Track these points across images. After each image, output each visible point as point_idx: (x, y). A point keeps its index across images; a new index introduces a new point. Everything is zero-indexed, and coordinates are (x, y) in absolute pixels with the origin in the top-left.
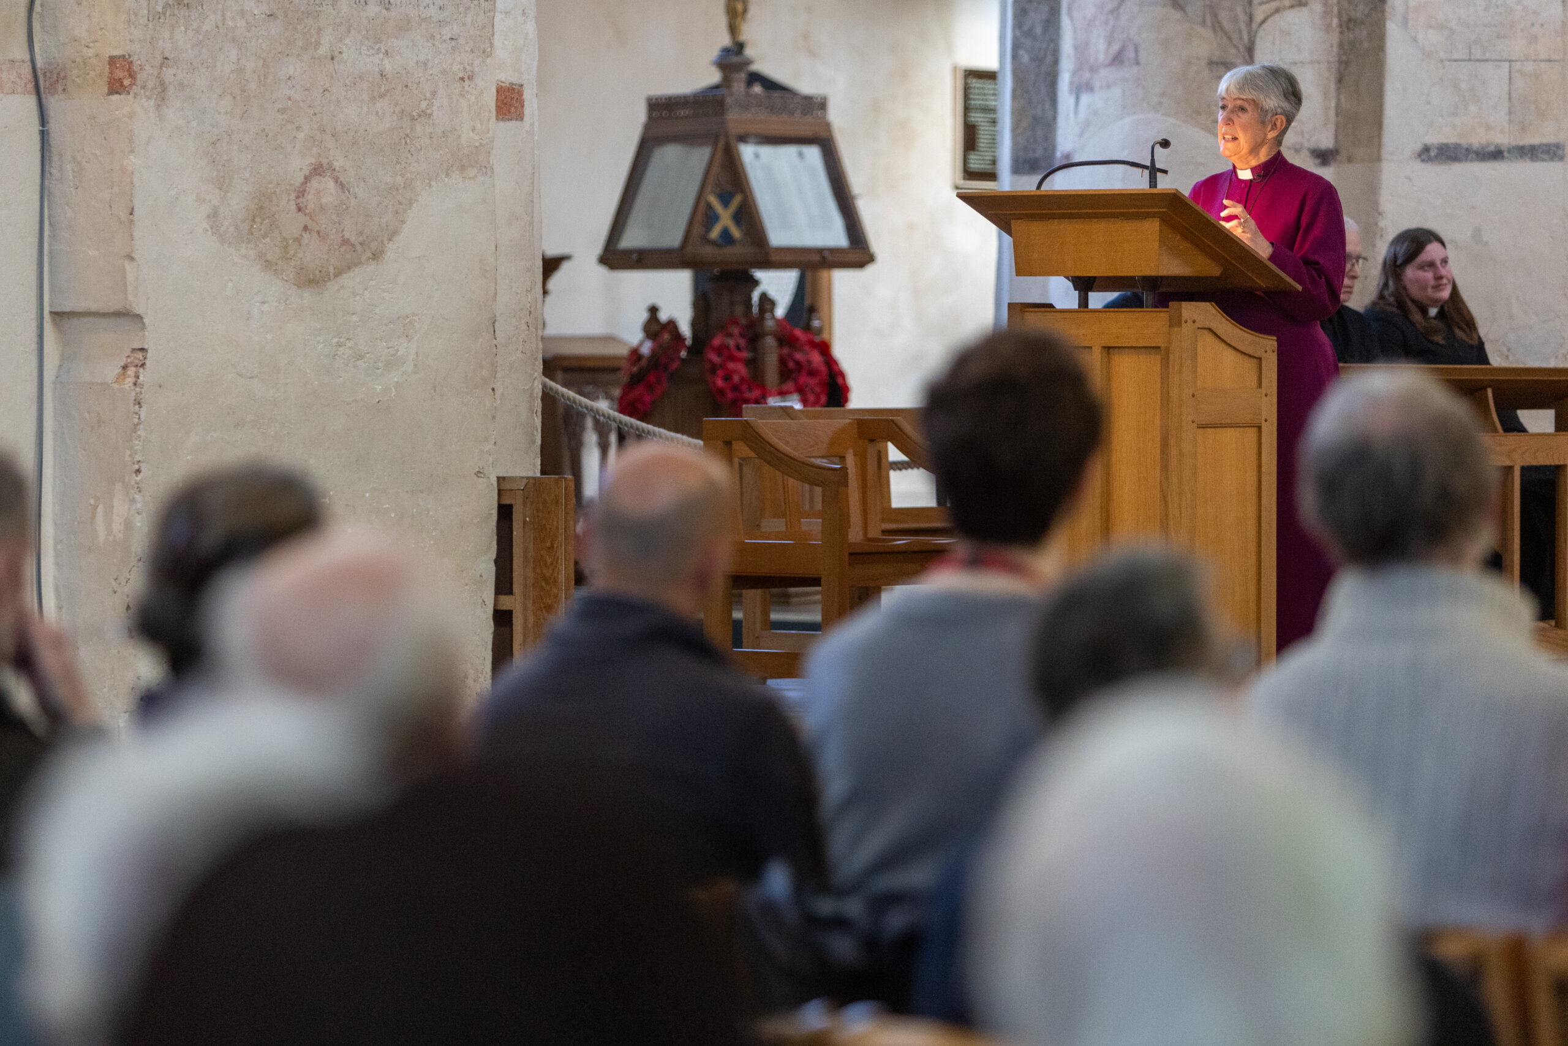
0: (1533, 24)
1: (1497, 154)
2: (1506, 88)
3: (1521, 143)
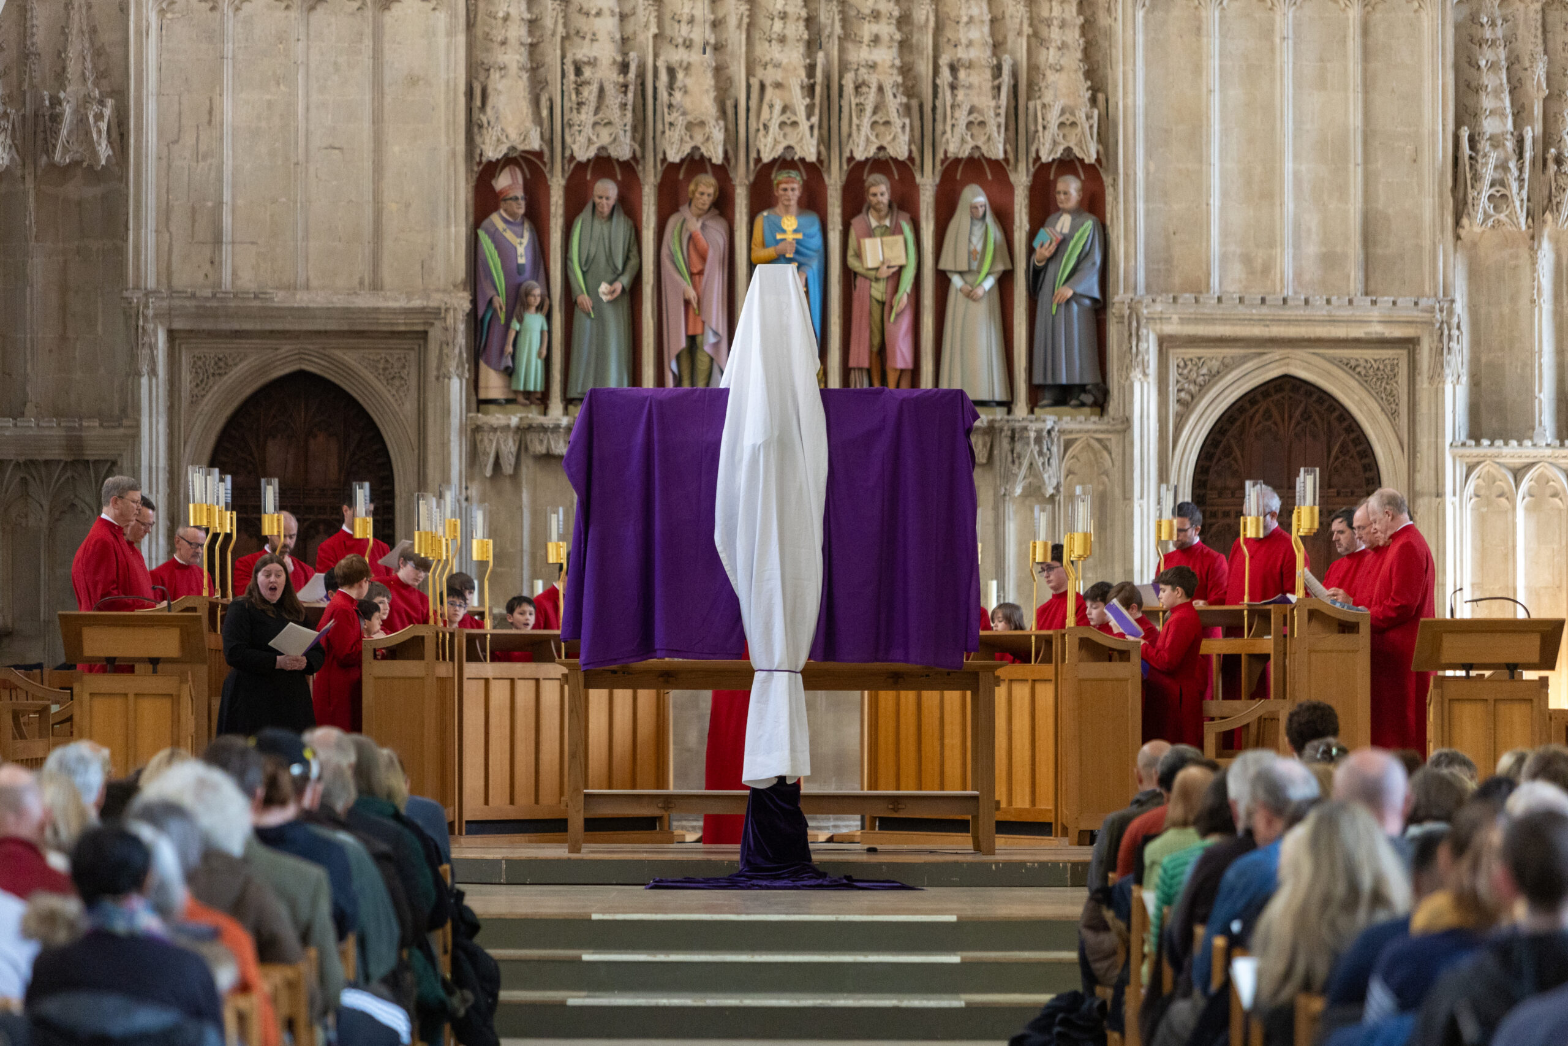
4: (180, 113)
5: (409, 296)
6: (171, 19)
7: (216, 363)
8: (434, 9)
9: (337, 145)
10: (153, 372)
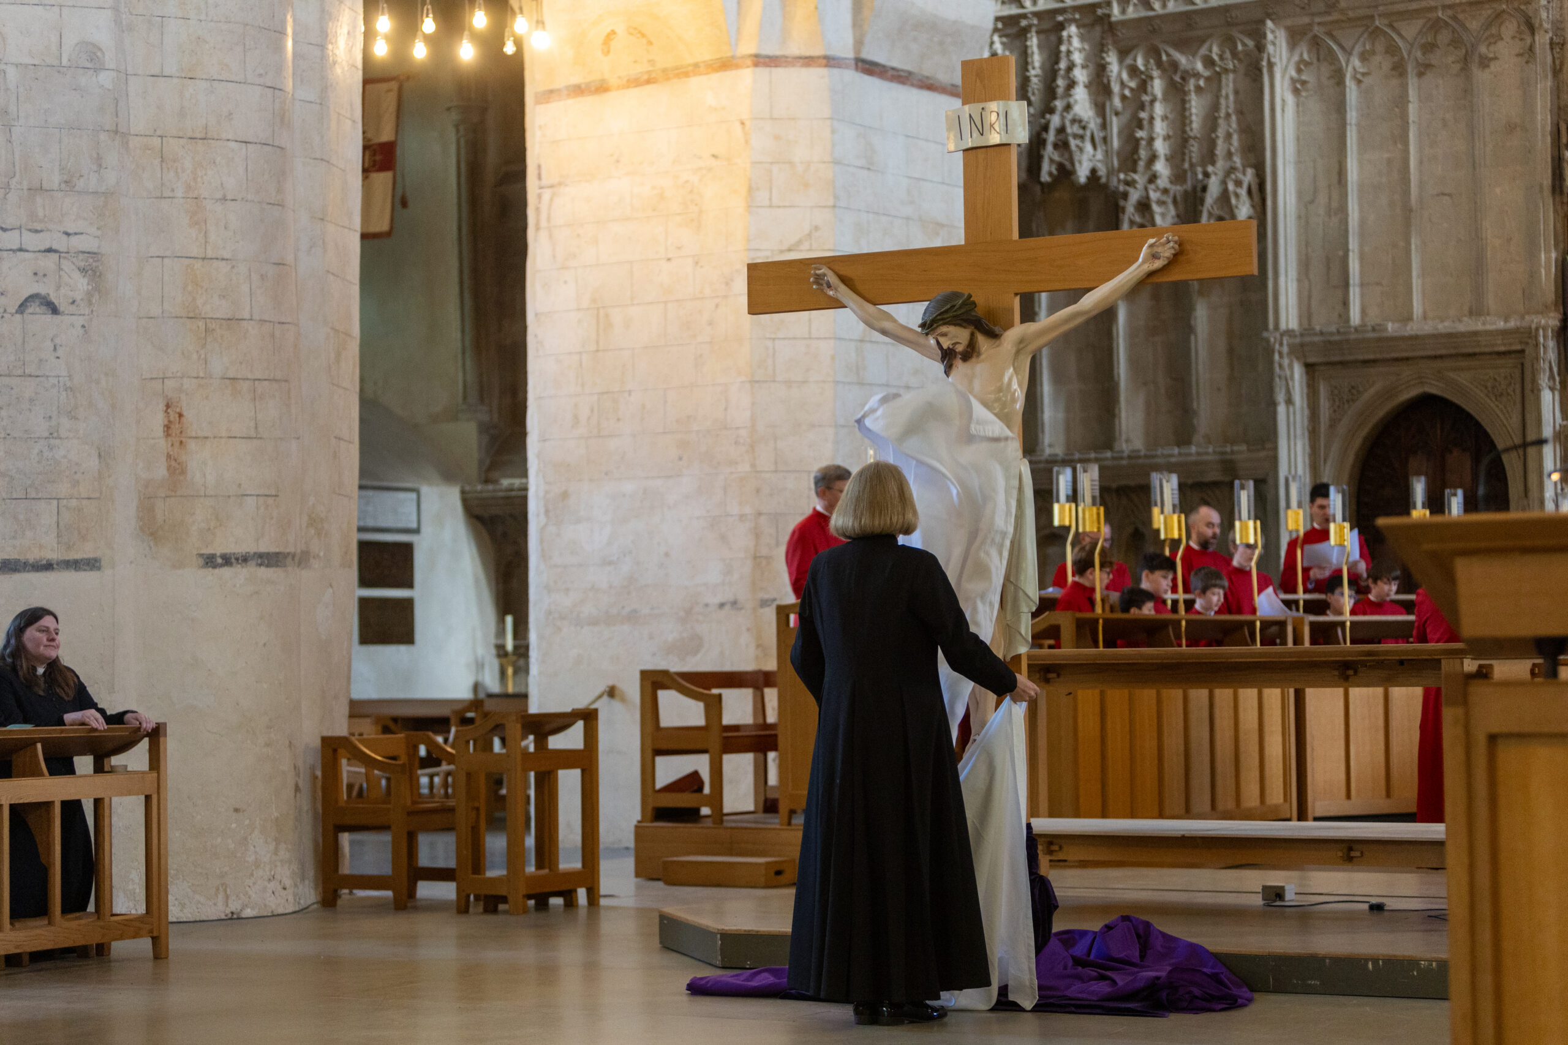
0: (76, 473)
1: (48, 566)
2: (55, 518)
3: (67, 558)
4: (1315, 177)
5: (1506, 320)
6: (1306, 97)
7: (1350, 391)
8: (1527, 62)
9: (1447, 191)
10: (1289, 401)
